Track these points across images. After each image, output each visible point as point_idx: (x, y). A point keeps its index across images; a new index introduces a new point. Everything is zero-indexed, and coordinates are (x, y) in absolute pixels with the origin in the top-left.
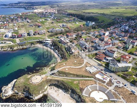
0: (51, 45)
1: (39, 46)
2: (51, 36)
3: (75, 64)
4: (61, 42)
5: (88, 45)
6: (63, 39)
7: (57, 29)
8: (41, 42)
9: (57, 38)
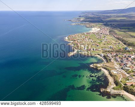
0: (103, 57)
1: (98, 56)
2: (103, 52)
3: (111, 65)
4: (107, 56)
5: (119, 60)
6: (108, 55)
7: (107, 49)
8: (99, 55)
9: (106, 54)
